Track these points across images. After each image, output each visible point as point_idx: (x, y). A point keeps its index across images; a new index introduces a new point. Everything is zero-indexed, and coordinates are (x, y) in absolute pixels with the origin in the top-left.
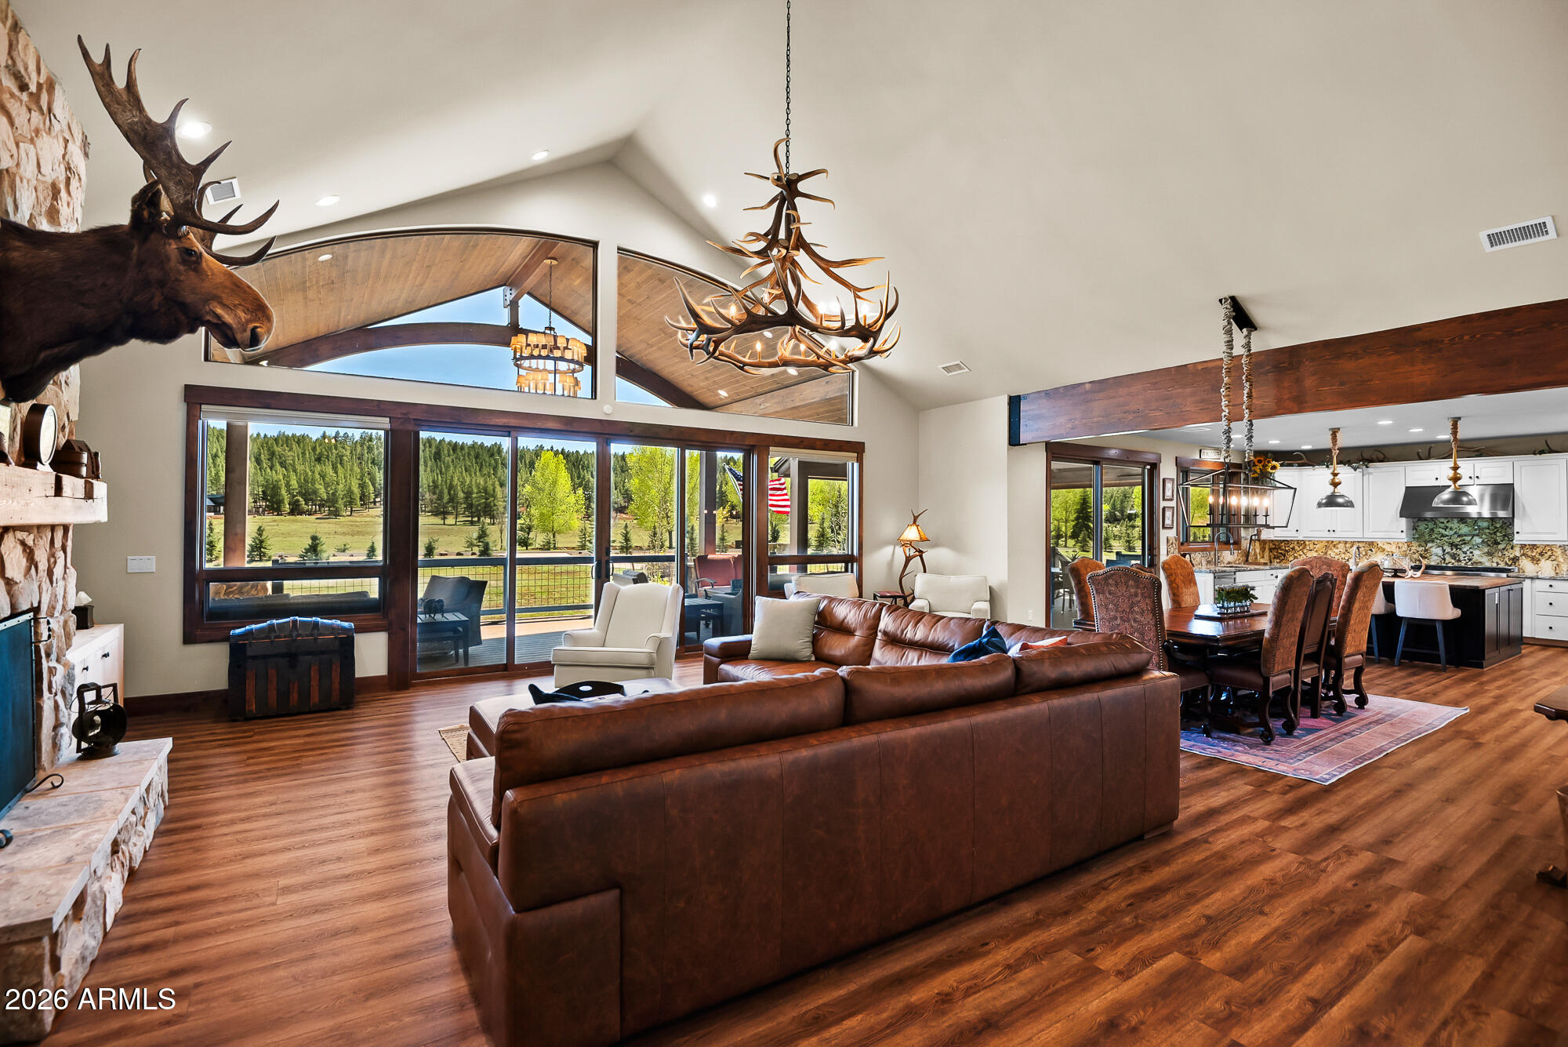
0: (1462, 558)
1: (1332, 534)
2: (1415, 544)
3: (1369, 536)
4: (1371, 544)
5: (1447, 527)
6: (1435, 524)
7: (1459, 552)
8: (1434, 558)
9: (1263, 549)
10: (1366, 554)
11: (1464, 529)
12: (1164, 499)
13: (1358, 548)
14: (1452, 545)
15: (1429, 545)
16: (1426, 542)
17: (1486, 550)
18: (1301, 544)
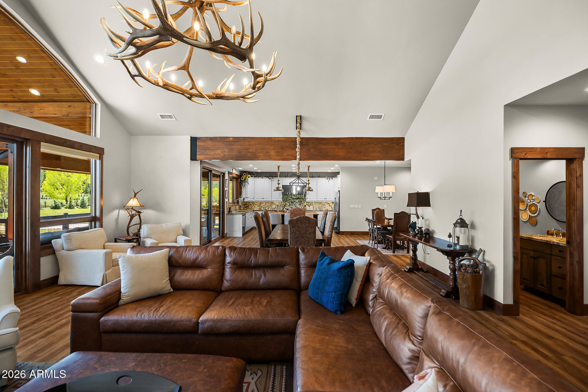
0: (294, 206)
1: (263, 200)
2: (283, 202)
4: (272, 202)
6: (288, 196)
8: (288, 206)
10: (271, 205)
12: (226, 187)
13: (269, 203)
14: (292, 202)
15: (286, 202)
16: (286, 201)
17: (299, 203)
18: (253, 203)
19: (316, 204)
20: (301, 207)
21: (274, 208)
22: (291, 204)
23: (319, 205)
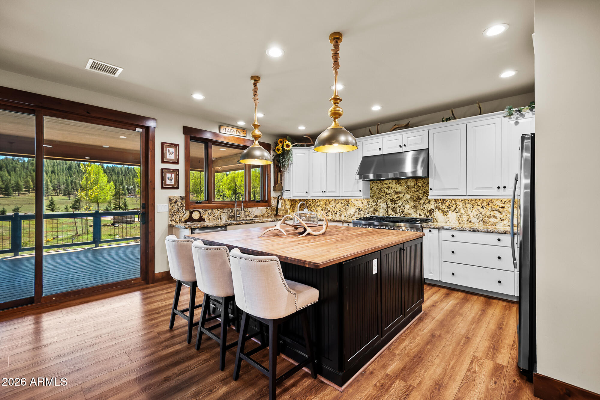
0: (398, 211)
1: (324, 194)
2: (371, 200)
3: (345, 194)
4: (348, 201)
5: (389, 187)
6: (382, 185)
7: (396, 206)
8: (382, 210)
9: (293, 207)
10: (345, 209)
11: (400, 188)
12: (163, 162)
13: (342, 203)
14: (393, 201)
15: (379, 201)
16: (377, 199)
17: (412, 204)
18: (314, 201)
19: (468, 206)
20: (418, 216)
21: (352, 214)
22: (390, 204)
23: (482, 210)
